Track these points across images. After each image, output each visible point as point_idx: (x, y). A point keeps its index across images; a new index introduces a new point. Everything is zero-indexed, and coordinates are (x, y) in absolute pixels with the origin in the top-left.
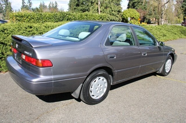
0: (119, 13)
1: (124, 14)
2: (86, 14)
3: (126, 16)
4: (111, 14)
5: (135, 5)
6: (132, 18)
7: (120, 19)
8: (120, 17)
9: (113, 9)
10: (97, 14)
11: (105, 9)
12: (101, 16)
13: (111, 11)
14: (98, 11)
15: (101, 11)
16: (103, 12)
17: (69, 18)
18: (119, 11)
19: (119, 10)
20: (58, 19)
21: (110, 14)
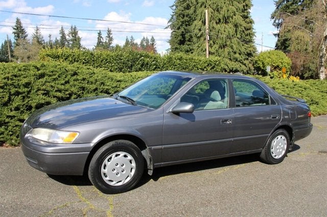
0: (249, 58)
1: (259, 60)
3: (263, 63)
4: (232, 58)
5: (286, 44)
6: (276, 68)
7: (250, 70)
8: (250, 65)
9: (235, 50)
10: (203, 58)
11: (221, 49)
12: (210, 61)
13: (232, 54)
15: (210, 53)
16: (215, 54)
17: (146, 63)
18: (250, 55)
19: (249, 52)
20: (124, 63)
21: (230, 59)
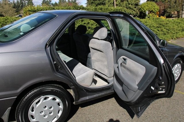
0: (137, 7)
1: (142, 8)
2: (101, 8)
3: (144, 9)
4: (128, 7)
6: (151, 12)
7: (137, 13)
8: (137, 11)
9: (129, 2)
10: (113, 8)
11: (122, 2)
12: (117, 9)
13: (128, 5)
14: (114, 5)
15: (117, 5)
16: (119, 5)
18: (137, 5)
19: (137, 3)
21: (127, 8)
